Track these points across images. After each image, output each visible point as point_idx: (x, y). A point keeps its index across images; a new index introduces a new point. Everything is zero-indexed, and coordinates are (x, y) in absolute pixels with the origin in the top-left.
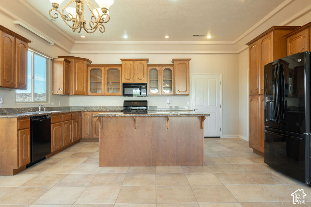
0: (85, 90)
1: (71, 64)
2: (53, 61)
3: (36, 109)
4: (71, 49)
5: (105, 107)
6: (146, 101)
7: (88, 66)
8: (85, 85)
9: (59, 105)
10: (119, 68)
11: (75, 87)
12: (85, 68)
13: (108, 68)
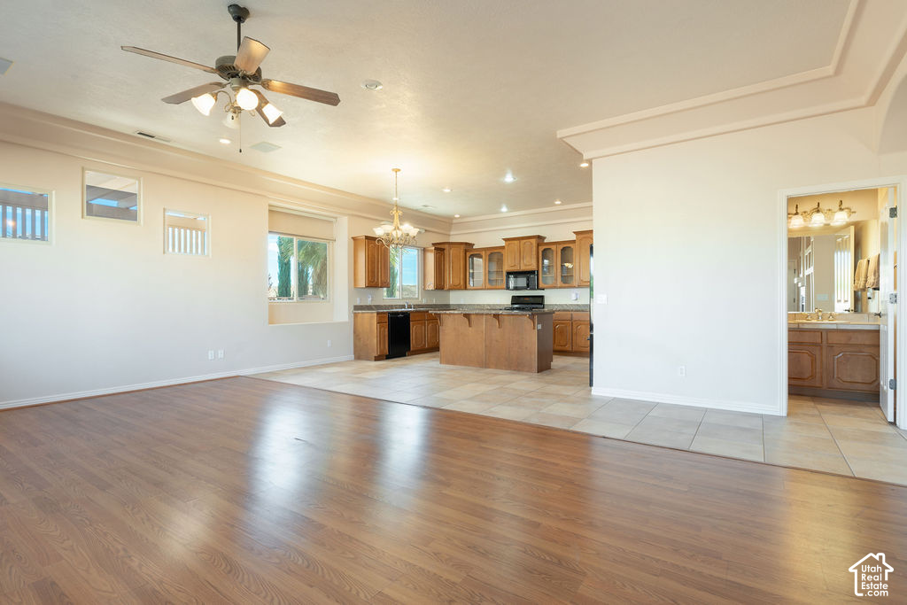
0: (462, 283)
1: (446, 252)
2: (425, 250)
3: (403, 306)
4: (450, 231)
5: (489, 305)
6: (542, 297)
7: (466, 251)
8: (462, 276)
9: (434, 302)
10: (503, 252)
11: (450, 279)
12: (462, 254)
13: (488, 253)
